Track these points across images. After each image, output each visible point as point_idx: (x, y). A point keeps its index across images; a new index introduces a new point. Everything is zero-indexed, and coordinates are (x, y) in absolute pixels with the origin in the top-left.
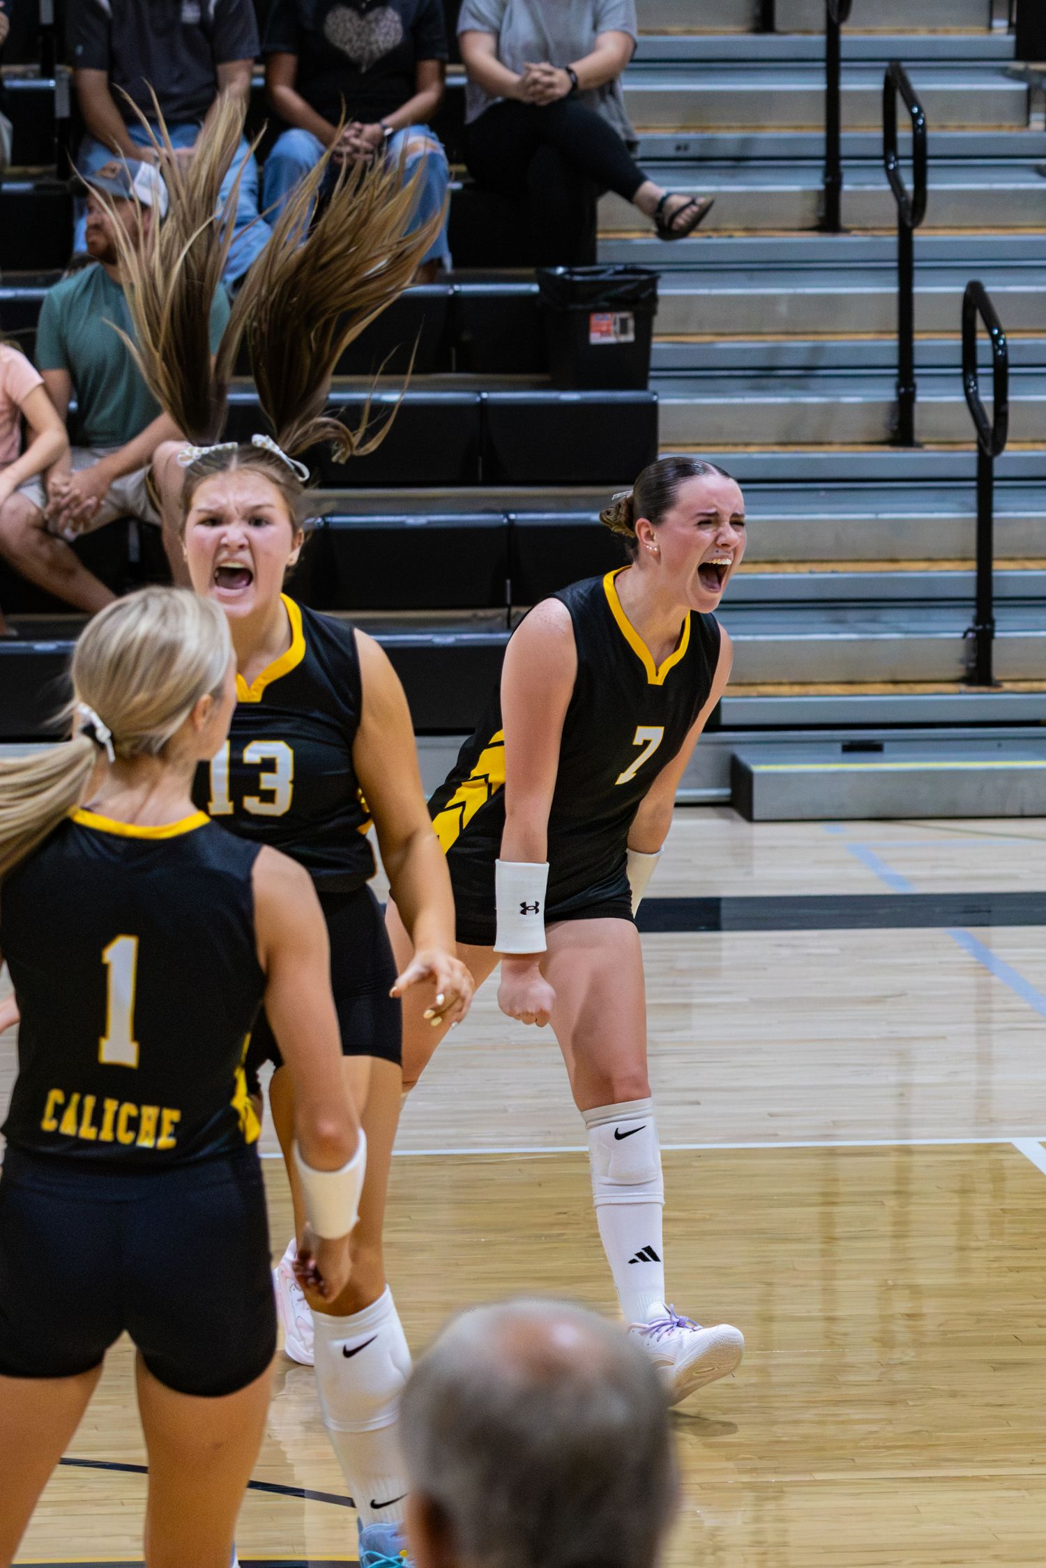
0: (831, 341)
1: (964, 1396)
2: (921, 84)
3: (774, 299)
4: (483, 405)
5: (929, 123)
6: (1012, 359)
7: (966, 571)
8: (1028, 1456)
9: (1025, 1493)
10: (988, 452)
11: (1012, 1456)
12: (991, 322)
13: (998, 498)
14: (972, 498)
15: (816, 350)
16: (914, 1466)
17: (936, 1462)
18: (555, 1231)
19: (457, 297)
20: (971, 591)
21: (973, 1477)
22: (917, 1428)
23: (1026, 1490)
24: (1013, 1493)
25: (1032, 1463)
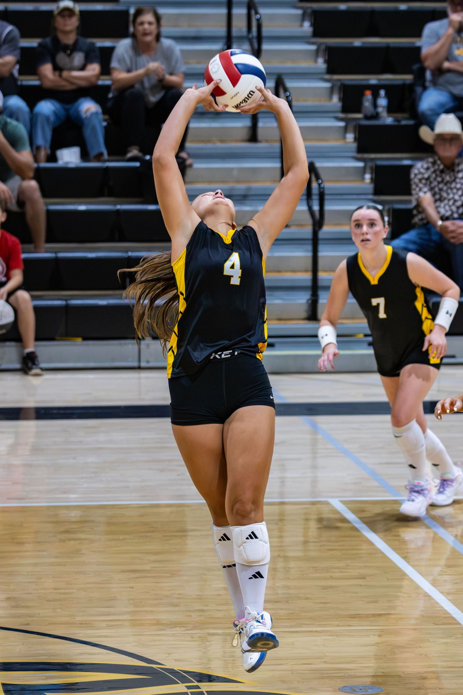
0: (254, 185)
1: (311, 599)
2: (289, 84)
3: (231, 169)
4: (118, 211)
5: (293, 99)
6: (326, 192)
7: (308, 276)
8: (336, 623)
9: (335, 637)
10: (317, 228)
11: (330, 623)
12: (318, 177)
13: (321, 248)
14: (310, 247)
15: (249, 189)
16: (292, 627)
17: (300, 625)
18: (149, 534)
19: (107, 168)
20: (309, 284)
21: (315, 631)
22: (293, 612)
23: (336, 636)
24: (331, 638)
25: (338, 626)
